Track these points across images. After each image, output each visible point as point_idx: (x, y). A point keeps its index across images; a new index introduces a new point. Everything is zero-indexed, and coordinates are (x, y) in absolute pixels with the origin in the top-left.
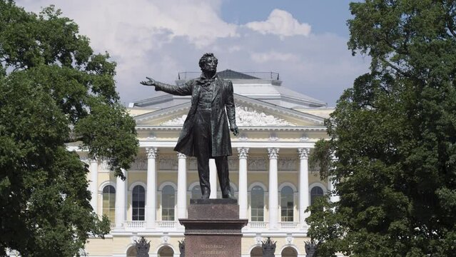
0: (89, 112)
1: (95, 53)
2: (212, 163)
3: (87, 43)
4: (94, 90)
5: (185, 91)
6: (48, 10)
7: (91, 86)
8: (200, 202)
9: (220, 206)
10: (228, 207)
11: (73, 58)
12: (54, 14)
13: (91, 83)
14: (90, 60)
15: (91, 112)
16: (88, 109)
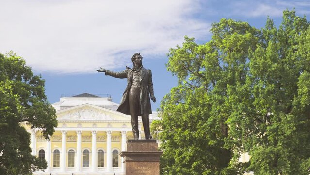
0: (31, 105)
1: (34, 75)
2: (140, 119)
3: (30, 69)
4: (34, 94)
5: (123, 76)
6: (10, 54)
7: (32, 92)
8: (134, 141)
9: (146, 144)
10: (151, 144)
11: (22, 78)
12: (13, 55)
13: (32, 90)
14: (31, 79)
15: (33, 105)
16: (30, 104)
